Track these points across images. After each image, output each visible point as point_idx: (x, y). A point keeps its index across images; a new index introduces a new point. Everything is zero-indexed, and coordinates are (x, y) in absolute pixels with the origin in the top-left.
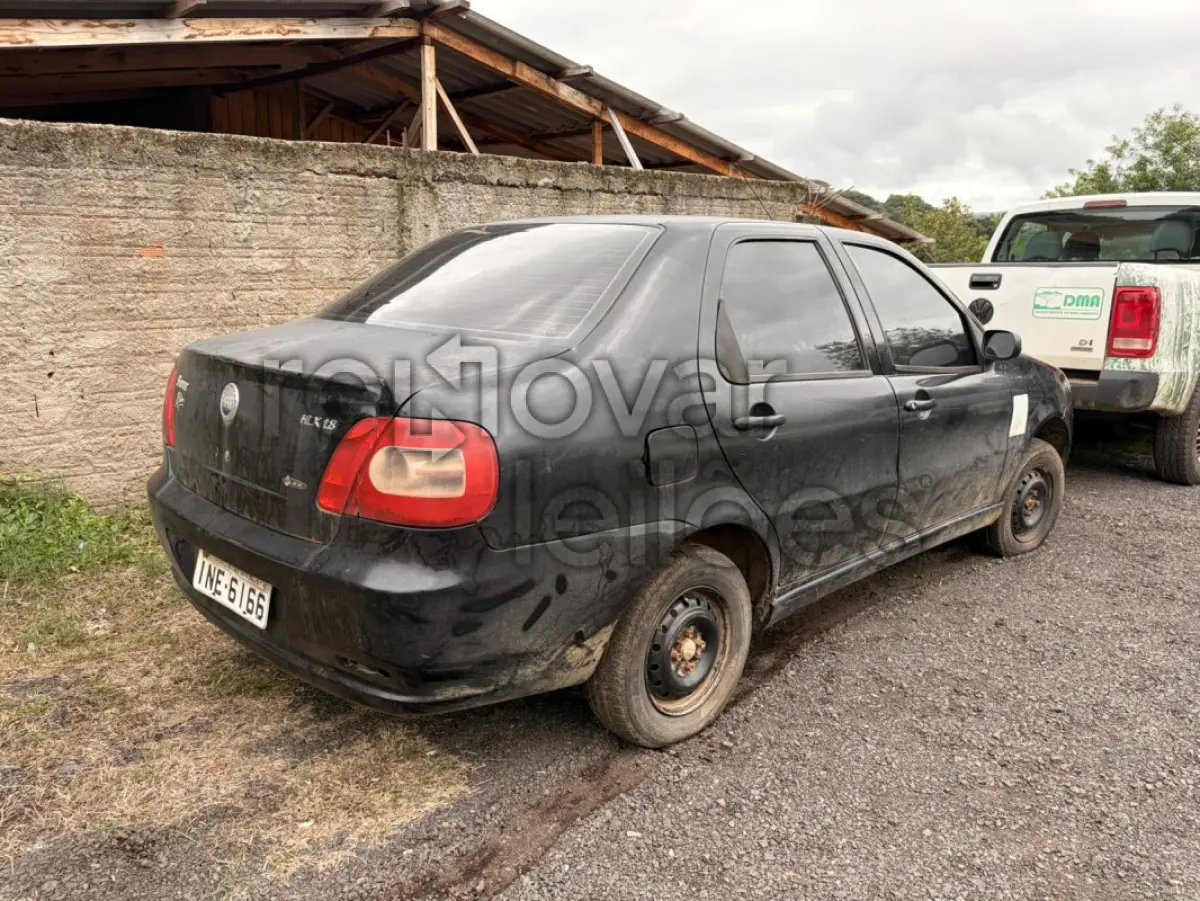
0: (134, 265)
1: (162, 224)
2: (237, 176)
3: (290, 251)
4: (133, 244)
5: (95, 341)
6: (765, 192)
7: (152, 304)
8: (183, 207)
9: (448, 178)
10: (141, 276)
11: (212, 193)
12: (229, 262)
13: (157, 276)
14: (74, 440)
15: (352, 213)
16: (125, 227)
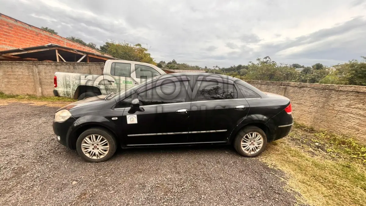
0: (8, 73)
1: (10, 70)
2: (16, 65)
3: (22, 72)
4: (8, 72)
5: (6, 80)
6: (93, 64)
7: (10, 77)
8: (12, 68)
9: (39, 64)
10: (9, 74)
11: (14, 67)
12: (17, 73)
13: (10, 75)
14: (5, 89)
15: (28, 68)
16: (7, 70)
